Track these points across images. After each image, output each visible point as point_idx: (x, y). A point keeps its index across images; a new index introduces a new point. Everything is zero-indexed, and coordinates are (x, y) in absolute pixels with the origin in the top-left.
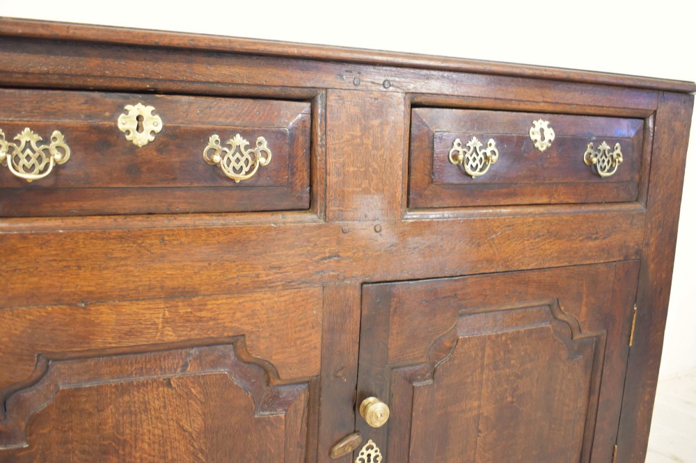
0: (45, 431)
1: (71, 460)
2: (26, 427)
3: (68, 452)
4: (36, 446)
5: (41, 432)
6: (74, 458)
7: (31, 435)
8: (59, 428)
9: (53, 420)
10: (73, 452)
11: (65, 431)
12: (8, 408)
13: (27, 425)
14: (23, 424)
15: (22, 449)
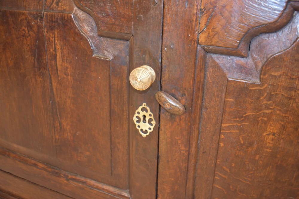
0: (277, 74)
1: (291, 105)
2: (262, 67)
3: (290, 98)
4: (266, 85)
5: (273, 74)
6: (294, 105)
7: (265, 74)
8: (289, 74)
9: (285, 66)
10: (295, 99)
11: (293, 79)
12: (252, 48)
13: (263, 65)
14: (260, 65)
15: (254, 85)
